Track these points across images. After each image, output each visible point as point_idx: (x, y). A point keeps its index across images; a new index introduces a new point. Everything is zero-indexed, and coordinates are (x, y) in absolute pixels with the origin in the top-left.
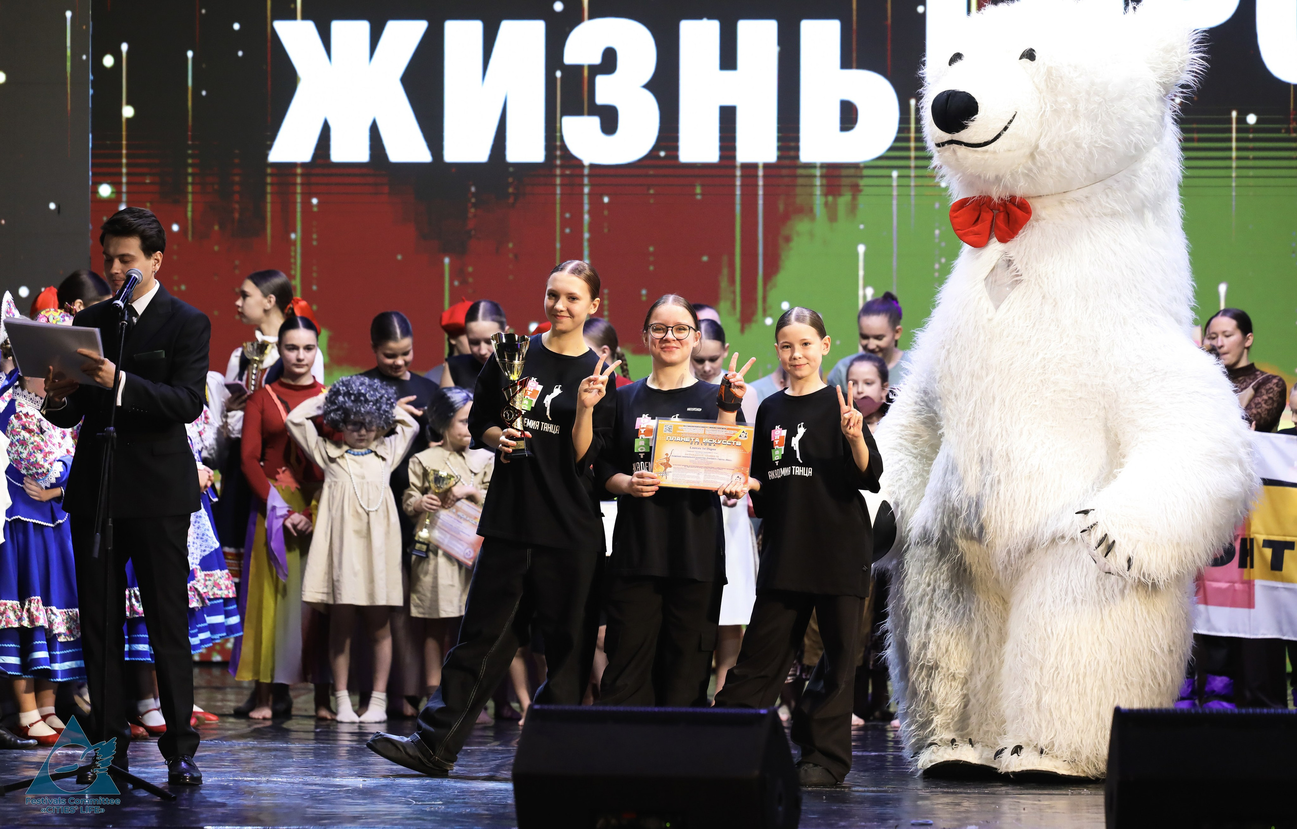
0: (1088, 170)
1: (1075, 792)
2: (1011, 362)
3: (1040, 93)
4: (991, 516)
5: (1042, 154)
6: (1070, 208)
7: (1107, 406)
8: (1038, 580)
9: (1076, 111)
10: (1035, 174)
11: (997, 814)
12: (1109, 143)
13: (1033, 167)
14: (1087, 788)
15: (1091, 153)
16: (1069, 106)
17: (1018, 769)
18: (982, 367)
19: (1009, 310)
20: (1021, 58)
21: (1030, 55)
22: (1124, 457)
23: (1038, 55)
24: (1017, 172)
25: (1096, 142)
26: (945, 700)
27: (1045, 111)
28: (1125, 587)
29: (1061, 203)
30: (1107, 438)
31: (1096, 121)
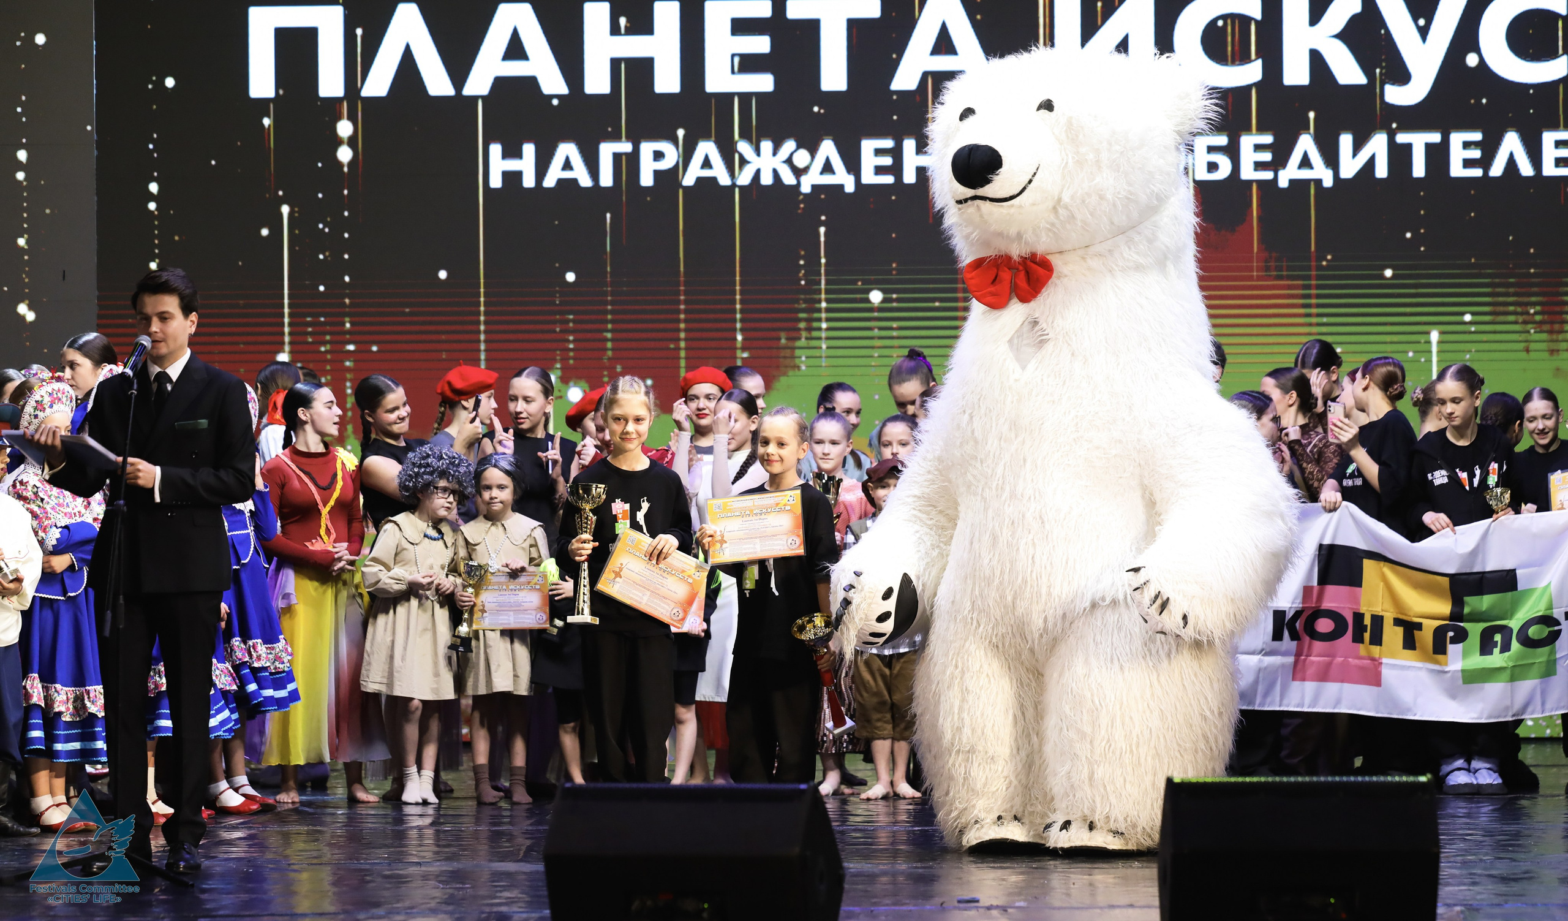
0: (1112, 223)
1: (1125, 865)
2: (1041, 422)
3: (1061, 144)
4: (1026, 582)
5: (1066, 207)
6: (1094, 263)
7: (1142, 463)
8: (1079, 650)
9: (1098, 162)
10: (1058, 229)
11: (1046, 890)
12: (1131, 194)
13: (1056, 221)
14: (1138, 861)
15: (1114, 205)
16: (1091, 156)
17: (1066, 845)
18: (1011, 429)
19: (1036, 369)
20: (1038, 109)
21: (1048, 106)
22: (1160, 515)
23: (1055, 104)
24: (1039, 227)
25: (1119, 193)
26: (985, 785)
27: (1067, 163)
28: (1170, 650)
29: (1083, 258)
30: (1143, 497)
31: (1119, 171)
